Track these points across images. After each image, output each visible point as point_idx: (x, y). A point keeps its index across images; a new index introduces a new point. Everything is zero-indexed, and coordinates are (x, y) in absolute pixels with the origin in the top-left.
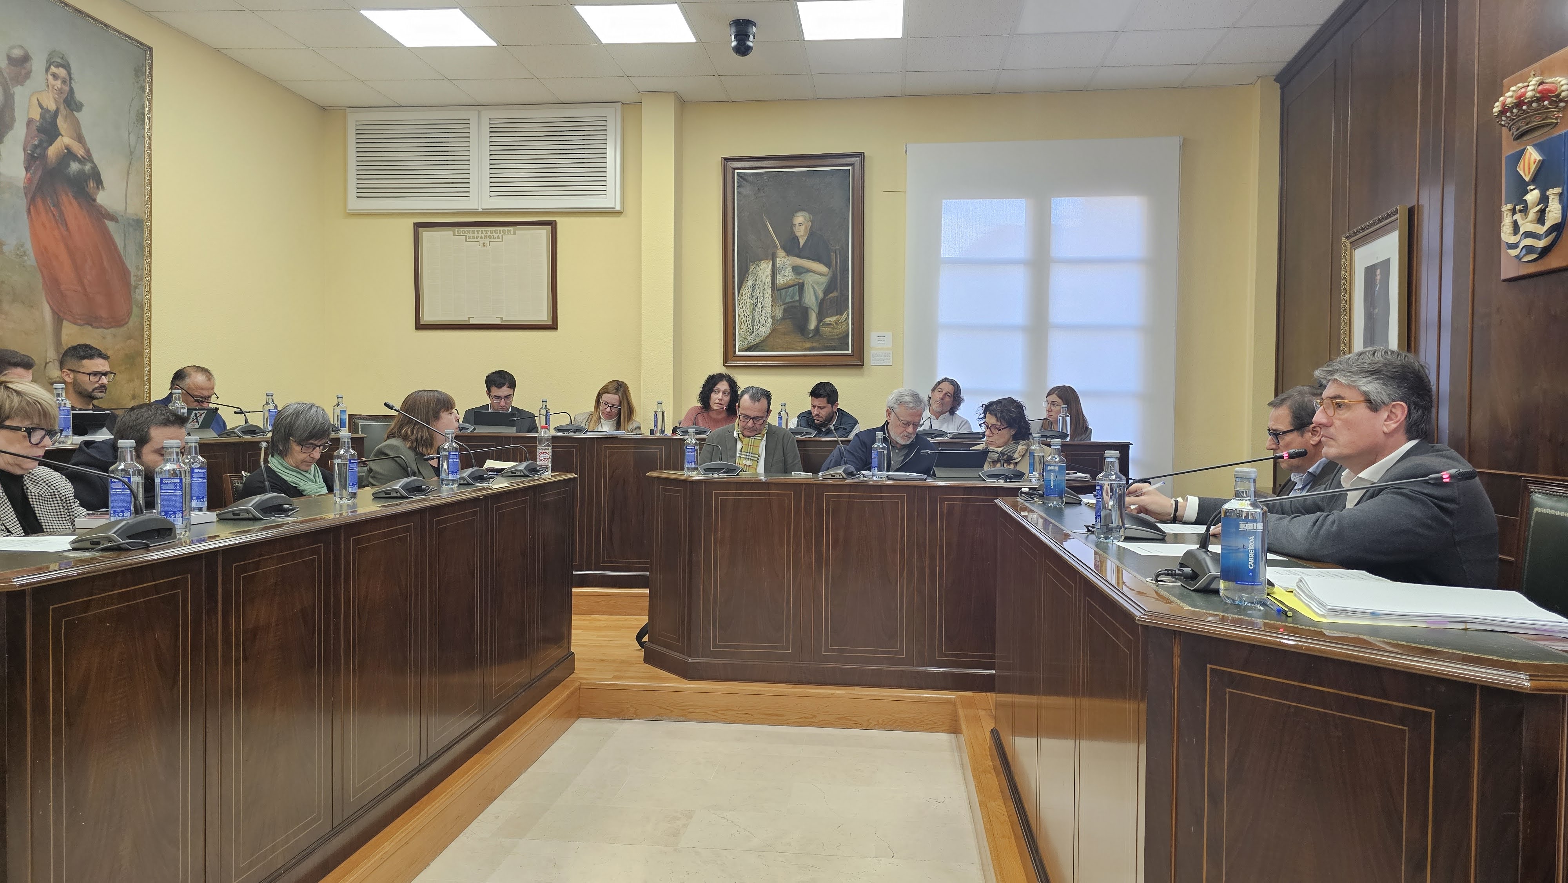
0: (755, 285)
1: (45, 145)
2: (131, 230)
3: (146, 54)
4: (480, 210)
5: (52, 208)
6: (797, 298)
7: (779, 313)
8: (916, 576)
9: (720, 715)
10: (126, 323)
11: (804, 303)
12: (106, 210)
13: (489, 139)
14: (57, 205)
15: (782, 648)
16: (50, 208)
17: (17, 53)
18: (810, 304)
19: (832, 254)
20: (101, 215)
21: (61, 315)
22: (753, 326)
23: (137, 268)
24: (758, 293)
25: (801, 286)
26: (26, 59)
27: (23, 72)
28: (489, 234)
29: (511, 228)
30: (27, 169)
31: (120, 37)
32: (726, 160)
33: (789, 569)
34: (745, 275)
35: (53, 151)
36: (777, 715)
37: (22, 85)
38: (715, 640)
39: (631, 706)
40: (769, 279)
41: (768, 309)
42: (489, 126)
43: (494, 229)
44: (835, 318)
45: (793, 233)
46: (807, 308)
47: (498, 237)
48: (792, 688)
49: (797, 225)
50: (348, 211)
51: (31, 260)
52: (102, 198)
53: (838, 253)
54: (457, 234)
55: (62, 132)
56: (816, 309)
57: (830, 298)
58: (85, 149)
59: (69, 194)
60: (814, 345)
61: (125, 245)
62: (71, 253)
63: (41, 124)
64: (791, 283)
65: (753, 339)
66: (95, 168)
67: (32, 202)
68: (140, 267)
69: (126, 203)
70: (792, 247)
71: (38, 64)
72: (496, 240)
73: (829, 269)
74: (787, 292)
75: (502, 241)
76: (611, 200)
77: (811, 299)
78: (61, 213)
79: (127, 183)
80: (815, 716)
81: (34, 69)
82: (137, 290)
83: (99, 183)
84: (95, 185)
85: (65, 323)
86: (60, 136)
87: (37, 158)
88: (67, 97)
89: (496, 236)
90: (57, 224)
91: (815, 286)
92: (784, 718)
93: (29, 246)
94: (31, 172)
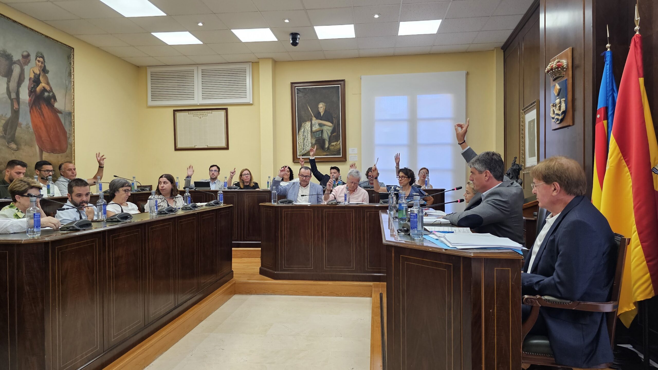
0: (304, 131)
1: (36, 87)
2: (67, 116)
3: (71, 50)
4: (198, 104)
5: (39, 110)
6: (320, 136)
7: (314, 142)
8: (358, 240)
9: (286, 292)
10: (65, 152)
11: (323, 138)
12: (58, 109)
13: (201, 77)
14: (40, 109)
15: (309, 267)
16: (38, 110)
17: (25, 54)
18: (326, 138)
19: (334, 118)
20: (56, 112)
21: (42, 149)
22: (304, 147)
23: (69, 130)
24: (305, 134)
25: (322, 131)
26: (28, 55)
27: (28, 60)
28: (202, 113)
29: (210, 111)
30: (29, 96)
31: (62, 45)
32: (292, 83)
33: (311, 238)
34: (300, 127)
35: (38, 89)
36: (307, 292)
37: (27, 65)
38: (284, 265)
39: (254, 290)
40: (310, 129)
41: (310, 140)
42: (201, 72)
43: (204, 111)
44: (335, 143)
45: (319, 111)
46: (324, 139)
47: (206, 115)
48: (313, 282)
49: (320, 108)
50: (148, 106)
51: (31, 130)
52: (56, 105)
53: (336, 118)
54: (190, 114)
55: (42, 81)
56: (328, 140)
57: (333, 136)
58: (50, 88)
59: (45, 105)
60: (328, 153)
61: (65, 122)
62: (46, 126)
63: (34, 79)
64: (318, 130)
65: (304, 152)
66: (53, 94)
67: (31, 108)
68: (71, 130)
69: (65, 106)
70: (318, 116)
71: (33, 57)
72: (205, 116)
73: (333, 124)
74: (316, 133)
75: (207, 116)
76: (248, 100)
77: (326, 136)
78: (42, 112)
79: (65, 99)
80: (321, 292)
81: (31, 59)
82: (70, 139)
83: (55, 100)
84: (54, 101)
85: (44, 152)
86: (41, 83)
87: (33, 92)
88: (43, 69)
89: (205, 114)
90: (41, 116)
91: (328, 131)
92: (310, 293)
93: (30, 124)
94: (31, 97)
